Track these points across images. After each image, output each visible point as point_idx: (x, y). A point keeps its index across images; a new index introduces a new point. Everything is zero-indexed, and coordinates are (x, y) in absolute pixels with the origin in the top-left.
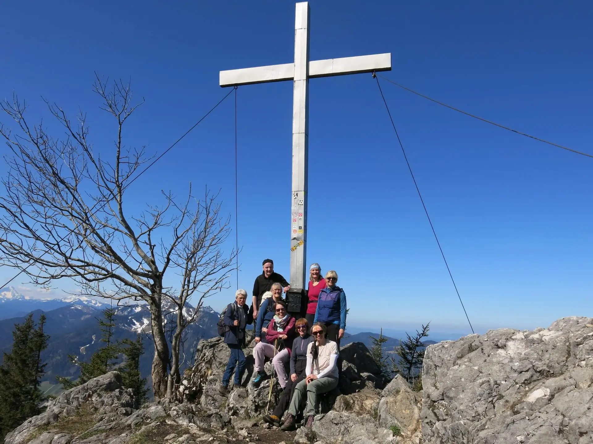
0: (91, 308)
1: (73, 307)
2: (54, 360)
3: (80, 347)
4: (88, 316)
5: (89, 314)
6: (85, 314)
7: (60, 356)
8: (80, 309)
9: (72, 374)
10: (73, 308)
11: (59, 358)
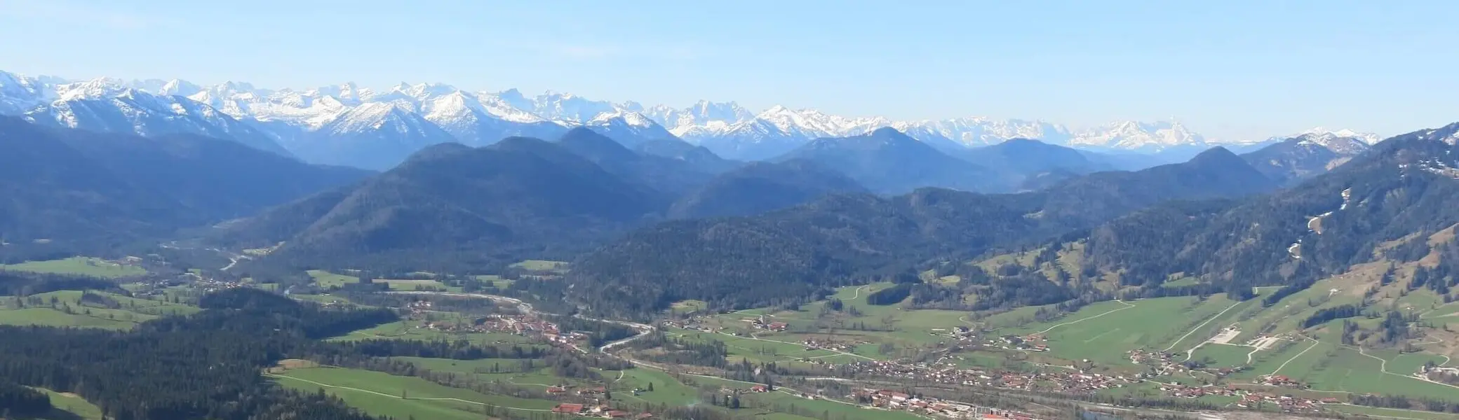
0: (1353, 142)
1: (1305, 140)
2: (1240, 246)
3: (1307, 217)
4: (1344, 160)
5: (1347, 156)
6: (1339, 156)
7: (1254, 236)
8: (1323, 145)
9: (1286, 279)
10: (1304, 142)
11: (1251, 241)
